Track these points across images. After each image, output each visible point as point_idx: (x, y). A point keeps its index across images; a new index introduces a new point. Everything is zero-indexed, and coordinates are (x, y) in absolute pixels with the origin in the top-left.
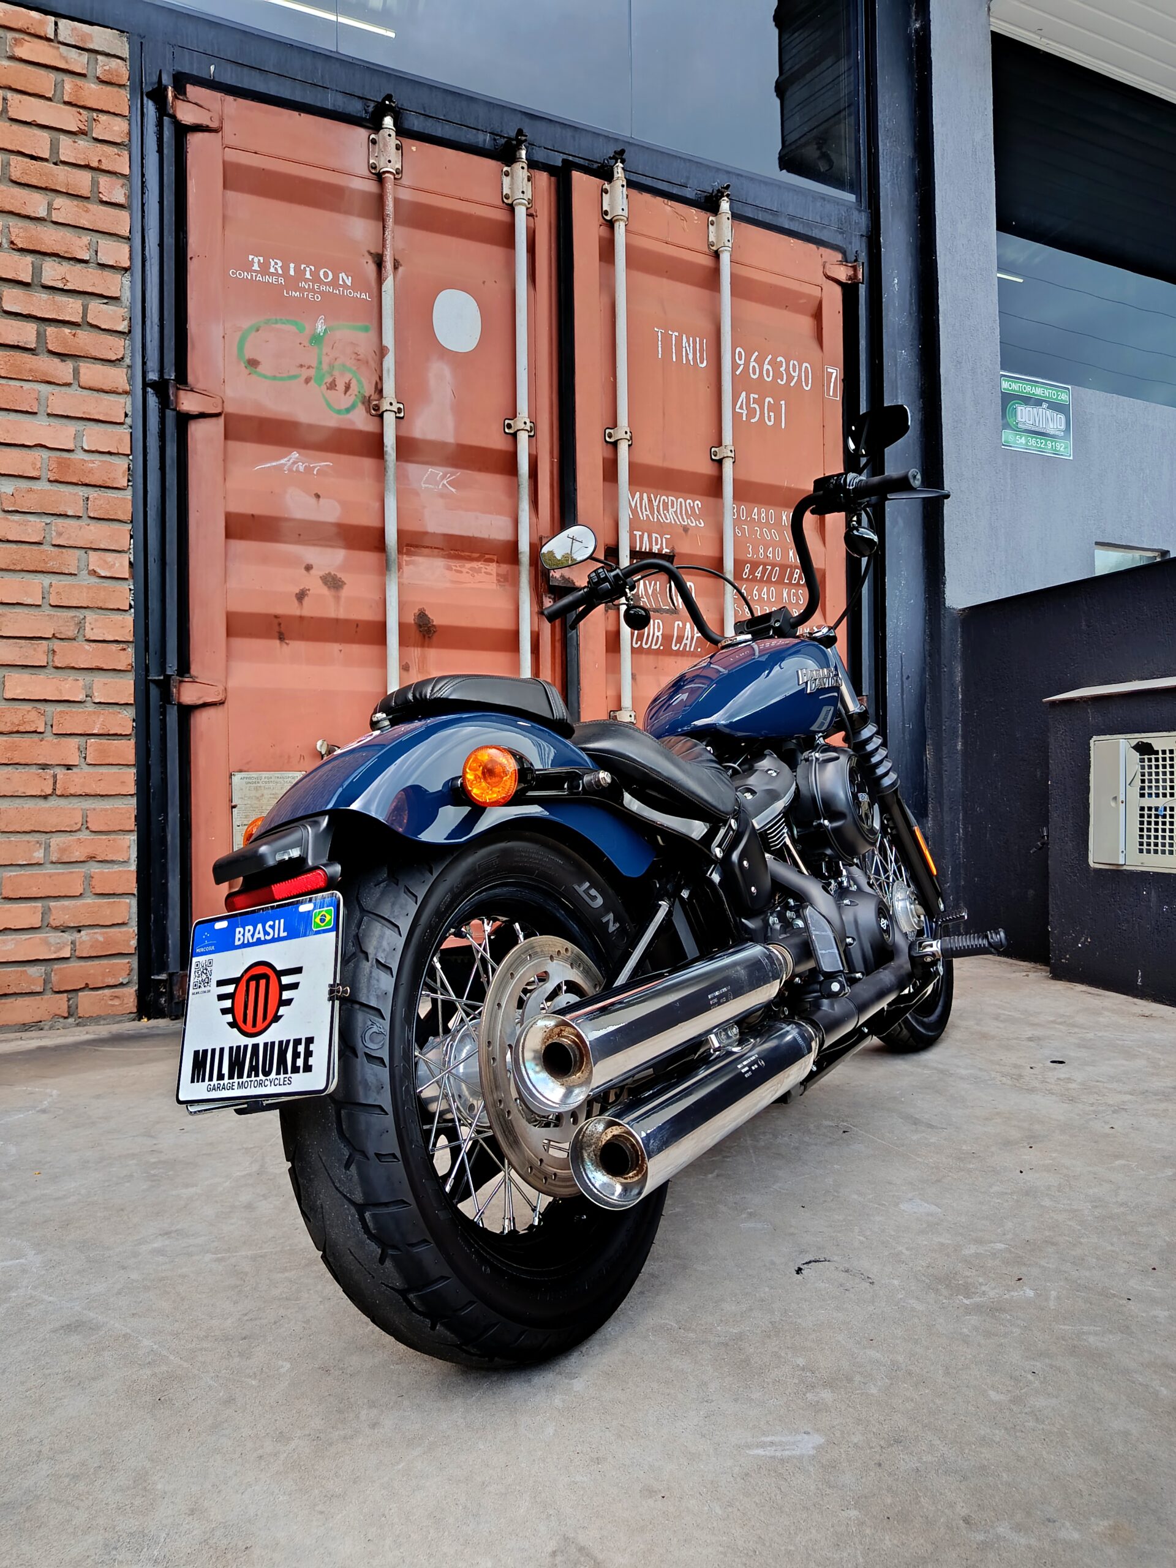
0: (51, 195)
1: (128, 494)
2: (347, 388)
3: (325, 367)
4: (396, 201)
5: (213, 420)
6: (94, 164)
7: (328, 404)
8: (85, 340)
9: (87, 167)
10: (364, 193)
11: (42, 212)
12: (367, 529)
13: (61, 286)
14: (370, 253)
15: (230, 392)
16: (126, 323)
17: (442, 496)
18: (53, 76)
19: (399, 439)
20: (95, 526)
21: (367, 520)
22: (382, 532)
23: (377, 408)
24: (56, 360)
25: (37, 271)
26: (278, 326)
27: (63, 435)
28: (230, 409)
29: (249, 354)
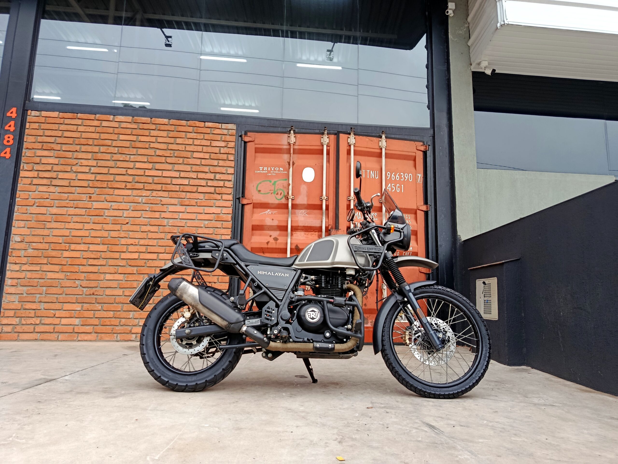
0: (219, 160)
1: (231, 222)
2: (281, 194)
3: (276, 190)
4: (294, 149)
5: (250, 205)
6: (227, 153)
7: (276, 198)
8: (224, 190)
9: (226, 153)
10: (286, 149)
11: (216, 164)
12: (284, 226)
13: (219, 179)
14: (288, 162)
15: (254, 198)
16: (232, 185)
17: (304, 217)
18: (220, 136)
19: (292, 204)
20: (224, 230)
21: (284, 224)
22: (287, 226)
23: (288, 198)
24: (218, 195)
25: (215, 177)
26: (266, 182)
27: (218, 210)
28: (254, 202)
29: (259, 189)
